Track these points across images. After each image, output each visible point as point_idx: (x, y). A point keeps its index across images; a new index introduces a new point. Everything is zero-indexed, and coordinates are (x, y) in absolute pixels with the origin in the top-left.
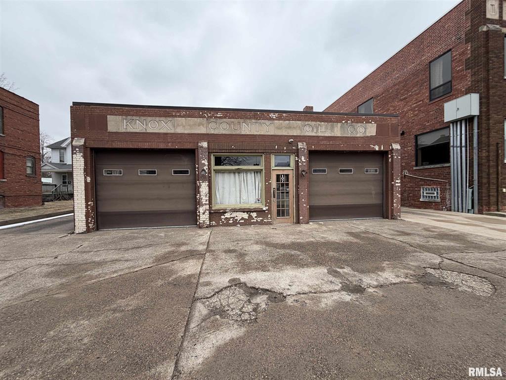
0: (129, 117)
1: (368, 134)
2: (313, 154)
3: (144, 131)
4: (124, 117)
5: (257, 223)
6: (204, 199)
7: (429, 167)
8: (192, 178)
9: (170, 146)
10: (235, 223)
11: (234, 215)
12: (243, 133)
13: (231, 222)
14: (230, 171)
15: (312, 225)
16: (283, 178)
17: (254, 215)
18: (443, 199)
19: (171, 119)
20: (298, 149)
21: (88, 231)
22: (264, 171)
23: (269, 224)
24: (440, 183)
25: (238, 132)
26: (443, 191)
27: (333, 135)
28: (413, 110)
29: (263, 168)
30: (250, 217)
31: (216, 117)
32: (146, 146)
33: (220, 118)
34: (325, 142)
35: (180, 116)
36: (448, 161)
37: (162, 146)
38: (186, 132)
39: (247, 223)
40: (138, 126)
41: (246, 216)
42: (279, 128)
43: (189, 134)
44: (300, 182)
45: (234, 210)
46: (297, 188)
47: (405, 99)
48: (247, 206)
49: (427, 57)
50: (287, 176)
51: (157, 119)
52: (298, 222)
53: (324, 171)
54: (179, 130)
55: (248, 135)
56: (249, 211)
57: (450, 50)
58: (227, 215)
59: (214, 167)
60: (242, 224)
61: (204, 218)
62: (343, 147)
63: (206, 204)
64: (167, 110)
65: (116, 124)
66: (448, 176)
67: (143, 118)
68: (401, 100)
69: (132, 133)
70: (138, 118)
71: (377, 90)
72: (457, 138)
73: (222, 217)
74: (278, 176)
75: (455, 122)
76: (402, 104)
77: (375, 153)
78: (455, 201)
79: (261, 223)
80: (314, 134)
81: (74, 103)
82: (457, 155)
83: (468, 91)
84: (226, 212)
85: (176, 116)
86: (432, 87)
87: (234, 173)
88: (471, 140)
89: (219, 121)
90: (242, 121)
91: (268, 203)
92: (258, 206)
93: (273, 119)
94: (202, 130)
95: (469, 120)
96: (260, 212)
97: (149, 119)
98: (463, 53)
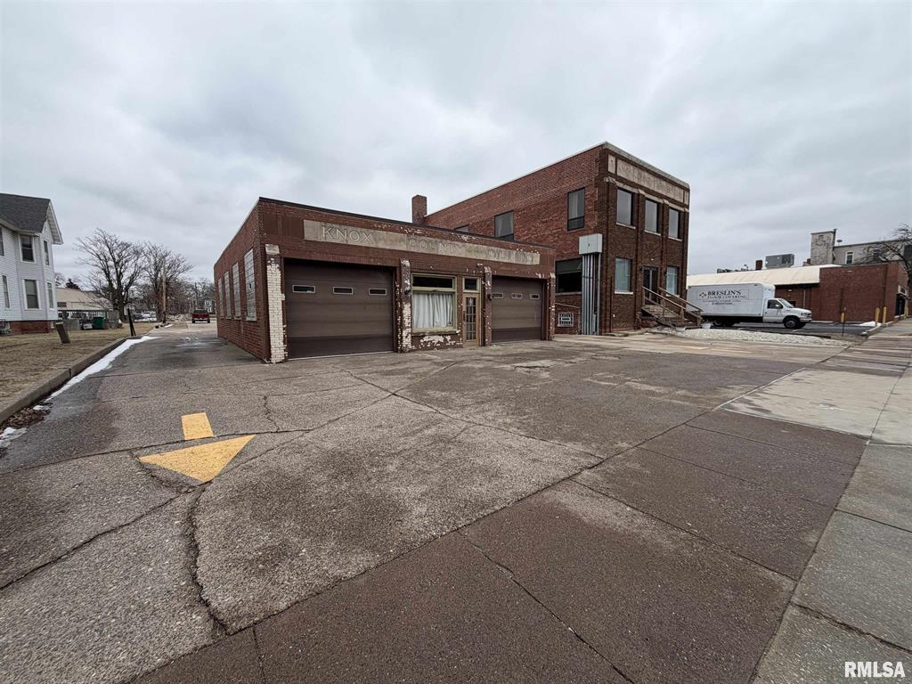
0: (329, 225)
1: (535, 263)
2: (496, 279)
3: (345, 243)
4: (323, 224)
5: (451, 346)
6: (407, 322)
7: (565, 294)
8: (388, 299)
9: (372, 262)
10: (433, 347)
11: (432, 338)
12: (440, 253)
13: (429, 346)
14: (428, 293)
15: (494, 347)
16: (471, 301)
17: (448, 338)
18: (576, 324)
19: (372, 231)
20: (485, 274)
21: (285, 359)
22: (456, 294)
23: (461, 347)
24: (574, 310)
25: (435, 253)
26: (576, 316)
27: (509, 261)
28: (553, 235)
29: (456, 290)
30: (445, 340)
31: (416, 234)
32: (348, 260)
33: (419, 235)
34: (503, 268)
35: (381, 229)
36: (581, 290)
37: (364, 262)
38: (388, 248)
39: (443, 346)
40: (338, 236)
41: (441, 339)
42: (469, 251)
43: (390, 250)
44: (487, 305)
45: (432, 334)
46: (483, 312)
47: (546, 222)
48: (440, 329)
49: (567, 186)
50: (474, 299)
51: (359, 230)
52: (484, 344)
53: (501, 295)
54: (381, 245)
55: (444, 256)
56: (444, 334)
57: (584, 188)
58: (426, 339)
59: (413, 288)
60: (438, 348)
61: (407, 342)
62: (517, 274)
63: (408, 327)
64: (369, 221)
65: (314, 231)
66: (579, 303)
67: (343, 227)
68: (543, 222)
69: (332, 243)
70: (338, 226)
71: (518, 203)
72: (587, 269)
73: (422, 341)
74: (468, 299)
75: (586, 255)
76: (543, 226)
77: (538, 280)
78: (585, 326)
79: (454, 347)
80: (496, 260)
81: (262, 199)
82: (586, 284)
83: (596, 231)
84: (424, 336)
85: (377, 229)
86: (570, 218)
87: (439, 295)
88: (596, 273)
89: (418, 238)
90: (439, 240)
91: (460, 327)
92: (450, 329)
93: (463, 241)
94: (403, 247)
95: (596, 255)
96: (453, 335)
97: (350, 228)
98: (592, 195)
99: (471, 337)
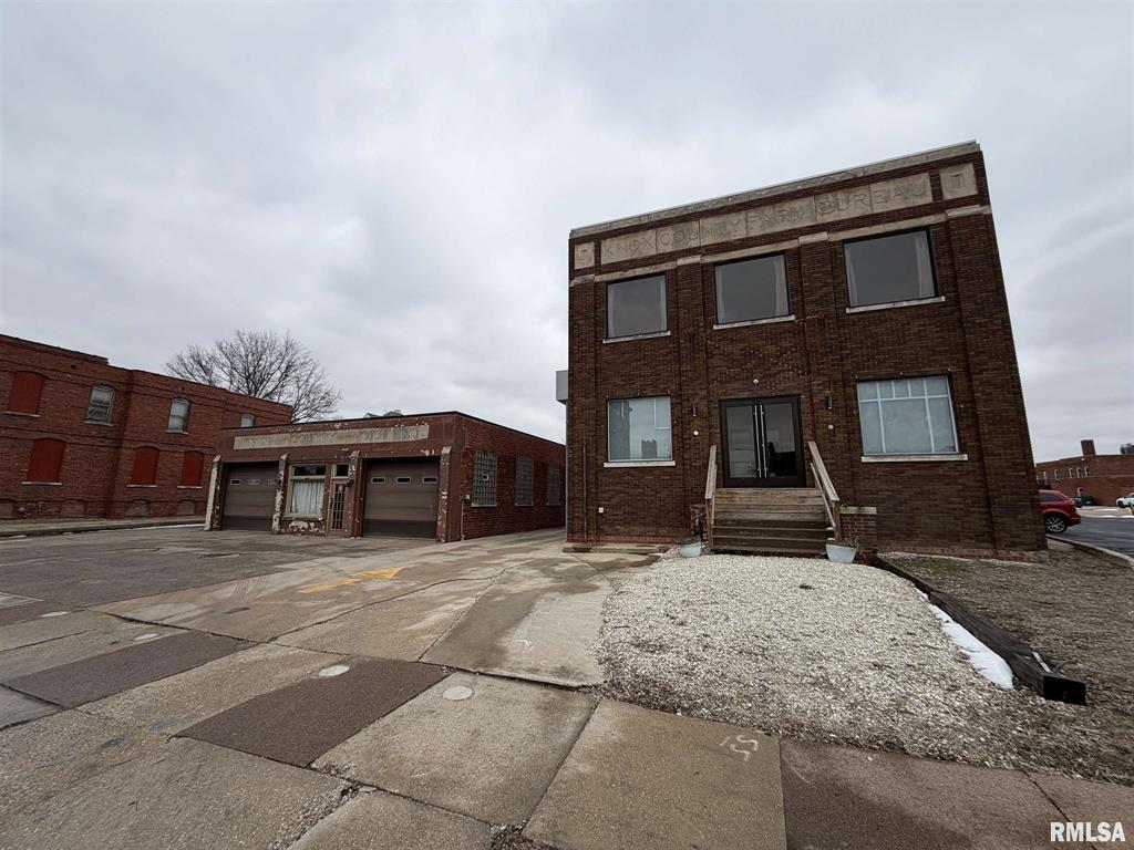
0: (246, 437)
1: (420, 438)
2: (373, 462)
3: (252, 448)
4: (244, 437)
5: (313, 533)
6: (278, 507)
10: (298, 532)
11: (299, 523)
12: (313, 444)
13: (295, 530)
17: (312, 525)
19: (269, 436)
20: (351, 458)
21: (211, 529)
22: (325, 481)
23: (325, 535)
25: (309, 445)
27: (384, 441)
29: (325, 477)
30: (309, 527)
38: (276, 446)
39: (307, 532)
40: (250, 443)
41: (306, 525)
42: (341, 438)
43: (278, 448)
45: (298, 519)
48: (308, 516)
51: (262, 437)
53: (383, 480)
54: (273, 445)
55: (316, 446)
56: (308, 521)
58: (293, 524)
59: (291, 476)
60: (302, 534)
61: (275, 524)
63: (278, 512)
65: (238, 443)
69: (245, 449)
70: (251, 437)
73: (290, 525)
74: (337, 486)
79: (317, 534)
80: (368, 442)
84: (293, 521)
85: (272, 434)
91: (325, 513)
92: (316, 515)
94: (286, 444)
96: (317, 522)
97: (257, 437)
99: (338, 525)
